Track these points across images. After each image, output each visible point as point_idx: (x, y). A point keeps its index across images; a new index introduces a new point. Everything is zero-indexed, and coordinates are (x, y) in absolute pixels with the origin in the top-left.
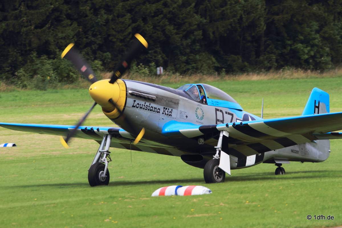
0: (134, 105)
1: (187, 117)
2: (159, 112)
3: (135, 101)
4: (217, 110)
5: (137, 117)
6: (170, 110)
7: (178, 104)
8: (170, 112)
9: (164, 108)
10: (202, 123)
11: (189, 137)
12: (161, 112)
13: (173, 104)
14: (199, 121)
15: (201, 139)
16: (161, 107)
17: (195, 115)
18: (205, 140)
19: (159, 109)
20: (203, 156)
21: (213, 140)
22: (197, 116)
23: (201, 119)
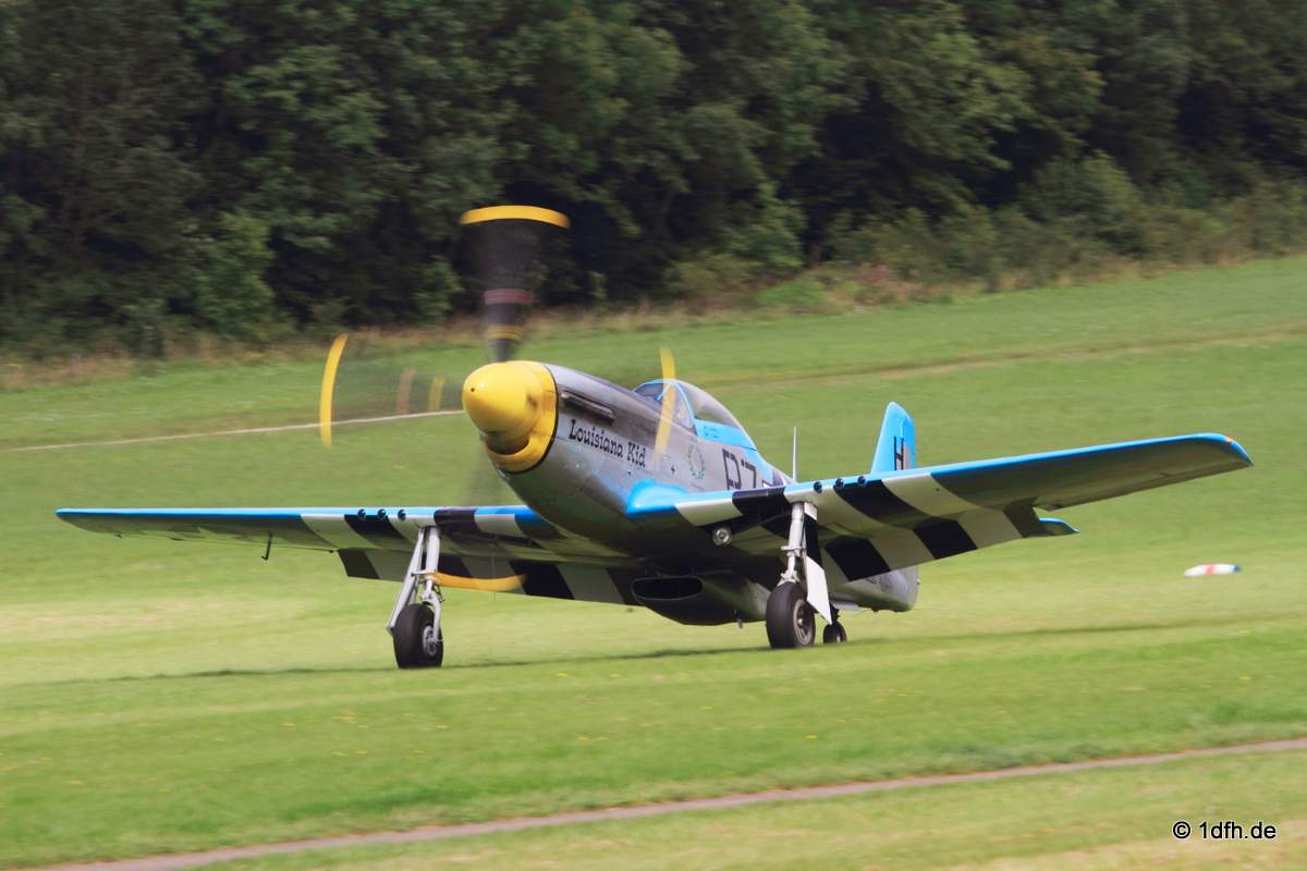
0: (574, 434)
1: (673, 470)
2: (620, 454)
3: (574, 422)
4: (726, 454)
5: (578, 466)
6: (640, 451)
7: (653, 432)
8: (641, 455)
9: (630, 444)
10: (701, 489)
11: (695, 521)
12: (625, 454)
13: (646, 433)
14: (698, 483)
15: (725, 531)
16: (625, 442)
17: (688, 467)
18: (733, 533)
19: (620, 446)
20: (704, 583)
21: (758, 530)
22: (692, 469)
23: (701, 477)
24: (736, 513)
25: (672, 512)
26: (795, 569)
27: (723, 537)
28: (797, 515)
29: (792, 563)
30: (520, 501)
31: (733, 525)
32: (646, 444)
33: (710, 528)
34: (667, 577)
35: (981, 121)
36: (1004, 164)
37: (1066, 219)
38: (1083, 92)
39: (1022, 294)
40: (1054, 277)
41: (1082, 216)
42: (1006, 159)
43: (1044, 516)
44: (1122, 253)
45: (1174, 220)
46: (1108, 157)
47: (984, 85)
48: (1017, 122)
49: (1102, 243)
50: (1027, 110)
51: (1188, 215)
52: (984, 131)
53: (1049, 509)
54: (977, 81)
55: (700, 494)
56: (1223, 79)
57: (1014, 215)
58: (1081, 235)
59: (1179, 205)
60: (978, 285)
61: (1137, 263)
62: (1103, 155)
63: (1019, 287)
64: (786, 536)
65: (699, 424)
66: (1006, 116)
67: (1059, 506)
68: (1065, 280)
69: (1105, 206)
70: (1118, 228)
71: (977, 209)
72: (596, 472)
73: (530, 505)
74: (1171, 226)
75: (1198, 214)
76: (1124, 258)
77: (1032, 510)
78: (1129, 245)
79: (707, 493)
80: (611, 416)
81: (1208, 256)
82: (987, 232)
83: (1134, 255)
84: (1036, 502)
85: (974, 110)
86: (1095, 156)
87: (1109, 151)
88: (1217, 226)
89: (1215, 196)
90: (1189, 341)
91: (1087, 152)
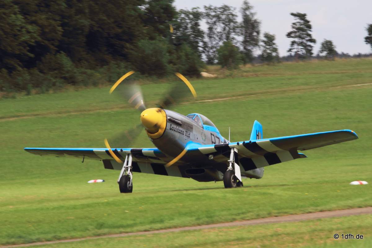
0: (171, 128)
1: (197, 138)
2: (183, 134)
3: (171, 125)
4: (211, 134)
5: (172, 137)
6: (189, 133)
7: (192, 128)
9: (186, 131)
10: (205, 144)
11: (204, 153)
12: (185, 134)
13: (190, 128)
14: (204, 142)
15: (212, 156)
16: (184, 131)
17: (201, 138)
18: (214, 156)
19: (183, 132)
20: (205, 170)
21: (221, 156)
22: (202, 138)
23: (205, 140)
24: (215, 151)
25: (197, 150)
26: (232, 166)
27: (211, 157)
28: (232, 151)
29: (231, 164)
30: (155, 147)
31: (214, 154)
32: (190, 131)
33: (208, 155)
34: (195, 168)
35: (25, 42)
36: (32, 55)
37: (52, 73)
38: (57, 33)
39: (38, 95)
40: (47, 90)
41: (56, 72)
42: (33, 54)
43: (300, 152)
44: (69, 83)
45: (85, 73)
46: (64, 53)
47: (26, 31)
48: (36, 42)
49: (62, 80)
50: (39, 39)
51: (89, 71)
52: (26, 45)
53: (302, 150)
54: (24, 30)
55: (205, 145)
56: (100, 30)
57: (36, 71)
58: (56, 77)
59: (86, 69)
60: (24, 93)
61: (73, 86)
62: (63, 53)
63: (37, 93)
64: (229, 157)
65: (205, 126)
66: (33, 40)
67: (304, 150)
68: (51, 92)
69: (63, 68)
70: (67, 75)
71: (24, 69)
72: (177, 139)
73: (158, 148)
74: (84, 75)
75: (93, 71)
76: (69, 85)
77: (297, 151)
78: (71, 81)
79: (206, 145)
80: (181, 123)
81: (95, 84)
82: (27, 76)
83: (72, 84)
84: (298, 148)
85: (23, 39)
86: (60, 53)
87: (64, 51)
88: (98, 75)
89: (97, 66)
90: (89, 111)
91: (58, 52)
